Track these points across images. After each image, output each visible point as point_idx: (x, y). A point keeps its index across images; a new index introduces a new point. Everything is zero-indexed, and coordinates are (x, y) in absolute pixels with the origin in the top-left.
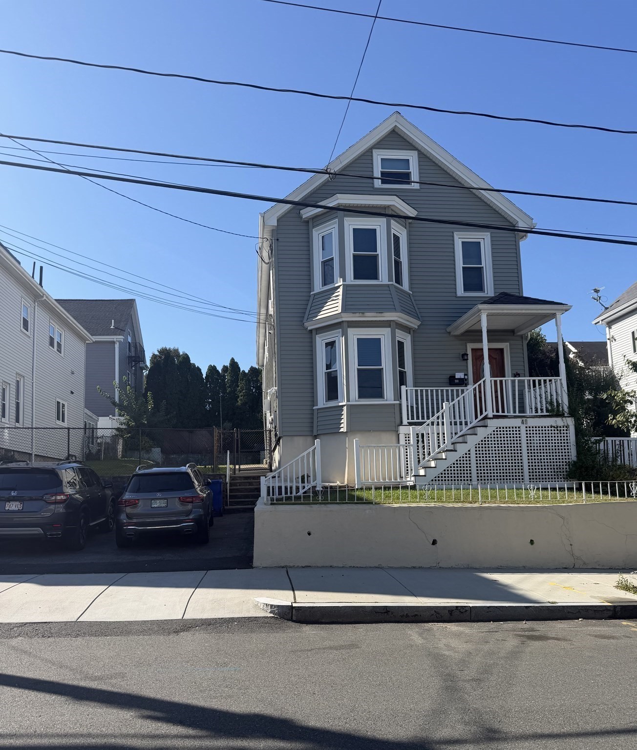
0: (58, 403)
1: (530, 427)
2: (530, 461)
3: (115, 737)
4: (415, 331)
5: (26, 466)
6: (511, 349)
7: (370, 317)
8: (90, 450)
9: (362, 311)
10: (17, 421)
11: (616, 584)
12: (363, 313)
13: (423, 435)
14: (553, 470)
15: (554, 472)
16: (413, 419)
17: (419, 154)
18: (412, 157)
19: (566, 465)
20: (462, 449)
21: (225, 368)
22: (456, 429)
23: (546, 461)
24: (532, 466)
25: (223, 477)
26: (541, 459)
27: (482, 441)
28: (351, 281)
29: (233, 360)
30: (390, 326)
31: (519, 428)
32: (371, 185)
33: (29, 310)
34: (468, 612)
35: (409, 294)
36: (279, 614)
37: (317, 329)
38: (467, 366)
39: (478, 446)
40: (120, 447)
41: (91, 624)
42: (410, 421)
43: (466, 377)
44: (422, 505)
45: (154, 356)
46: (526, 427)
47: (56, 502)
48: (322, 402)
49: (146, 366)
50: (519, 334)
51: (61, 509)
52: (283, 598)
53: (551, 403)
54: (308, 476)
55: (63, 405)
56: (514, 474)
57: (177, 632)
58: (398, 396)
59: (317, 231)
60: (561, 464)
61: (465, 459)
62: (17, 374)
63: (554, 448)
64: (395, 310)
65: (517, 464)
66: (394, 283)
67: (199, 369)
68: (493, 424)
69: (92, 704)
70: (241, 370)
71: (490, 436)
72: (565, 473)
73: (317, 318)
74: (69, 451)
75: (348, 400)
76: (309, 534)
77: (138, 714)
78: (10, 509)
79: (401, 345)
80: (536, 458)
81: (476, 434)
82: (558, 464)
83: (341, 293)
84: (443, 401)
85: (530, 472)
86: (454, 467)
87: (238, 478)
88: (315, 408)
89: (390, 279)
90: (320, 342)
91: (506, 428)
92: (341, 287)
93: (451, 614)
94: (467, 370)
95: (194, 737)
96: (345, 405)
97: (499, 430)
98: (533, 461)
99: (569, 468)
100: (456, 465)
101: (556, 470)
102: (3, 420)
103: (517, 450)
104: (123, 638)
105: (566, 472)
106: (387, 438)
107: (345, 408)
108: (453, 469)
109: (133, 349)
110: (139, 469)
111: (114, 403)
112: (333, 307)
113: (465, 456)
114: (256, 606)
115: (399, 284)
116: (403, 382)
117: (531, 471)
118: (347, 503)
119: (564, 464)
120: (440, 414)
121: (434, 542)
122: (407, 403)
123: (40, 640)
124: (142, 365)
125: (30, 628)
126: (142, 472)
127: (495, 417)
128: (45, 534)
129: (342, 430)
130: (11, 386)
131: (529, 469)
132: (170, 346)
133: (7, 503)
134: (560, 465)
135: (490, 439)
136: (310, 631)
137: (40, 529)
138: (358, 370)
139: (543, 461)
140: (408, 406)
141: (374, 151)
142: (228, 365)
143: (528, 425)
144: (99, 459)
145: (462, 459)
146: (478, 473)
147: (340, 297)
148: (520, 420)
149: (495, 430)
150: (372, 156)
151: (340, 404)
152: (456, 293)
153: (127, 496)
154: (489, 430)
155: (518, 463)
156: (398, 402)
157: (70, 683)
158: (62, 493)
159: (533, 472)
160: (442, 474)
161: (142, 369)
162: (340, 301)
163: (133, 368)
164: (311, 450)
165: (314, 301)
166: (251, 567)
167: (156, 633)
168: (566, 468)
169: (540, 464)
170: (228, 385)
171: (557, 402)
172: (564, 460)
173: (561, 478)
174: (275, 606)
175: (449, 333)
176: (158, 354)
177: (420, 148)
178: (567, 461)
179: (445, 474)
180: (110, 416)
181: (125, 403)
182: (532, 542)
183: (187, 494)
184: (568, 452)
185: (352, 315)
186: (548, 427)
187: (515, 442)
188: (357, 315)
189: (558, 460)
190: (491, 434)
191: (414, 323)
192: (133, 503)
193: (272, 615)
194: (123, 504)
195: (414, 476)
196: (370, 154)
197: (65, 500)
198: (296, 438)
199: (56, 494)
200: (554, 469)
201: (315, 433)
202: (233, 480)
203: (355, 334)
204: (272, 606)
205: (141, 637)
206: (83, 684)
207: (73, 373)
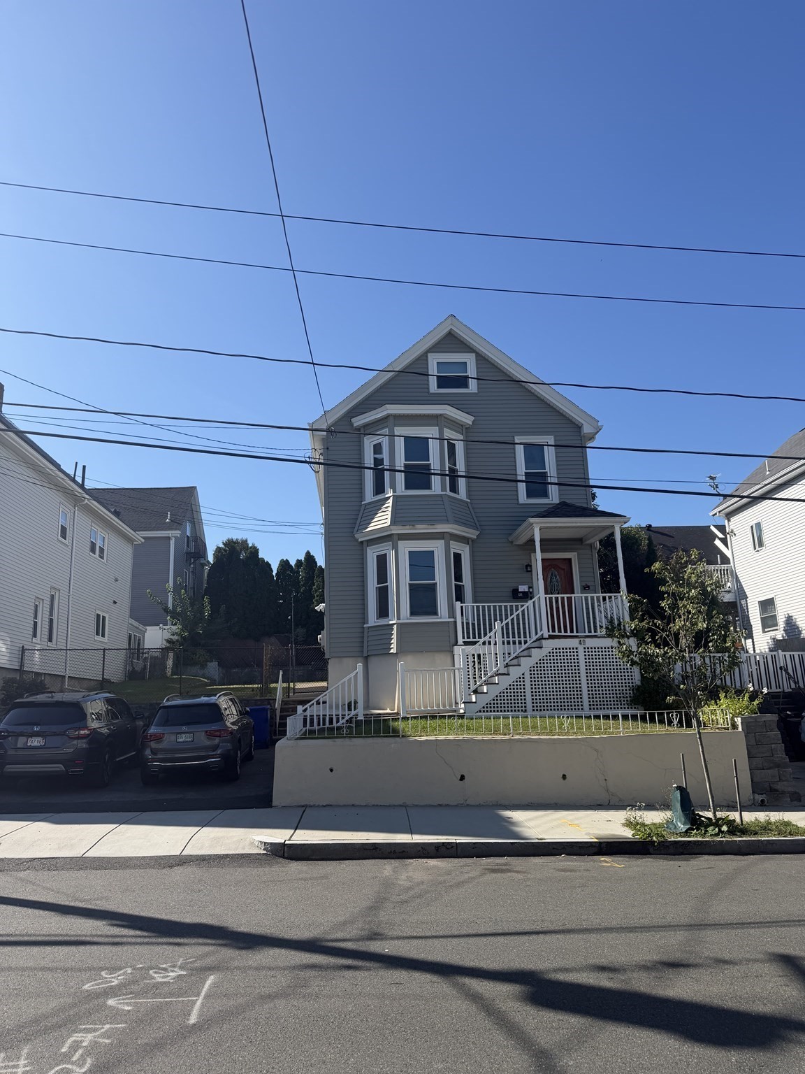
0: (98, 616)
1: (588, 648)
2: (590, 685)
3: (86, 936)
4: (473, 540)
5: (50, 699)
6: (579, 559)
7: (421, 529)
8: (134, 668)
9: (413, 523)
10: (50, 639)
11: (624, 822)
12: (413, 525)
13: (479, 655)
14: (615, 696)
15: (617, 697)
16: (469, 638)
17: (476, 356)
18: (470, 360)
19: (630, 690)
20: (515, 672)
21: (299, 562)
22: (509, 649)
23: (607, 685)
24: (592, 691)
25: (271, 702)
26: (602, 683)
27: (537, 663)
28: (402, 492)
29: (308, 553)
30: (443, 539)
31: (577, 649)
32: (426, 390)
33: (68, 515)
34: (454, 849)
35: (467, 503)
36: (271, 851)
37: (368, 541)
38: (532, 578)
39: (532, 669)
40: (170, 663)
41: (94, 859)
42: (466, 640)
43: (531, 590)
44: (451, 737)
45: (219, 549)
46: (585, 648)
47: (79, 738)
48: (373, 619)
49: (209, 562)
50: (587, 542)
51: (83, 744)
52: (279, 836)
53: (611, 621)
54: (356, 703)
55: (104, 618)
56: (573, 700)
57: (171, 867)
58: (452, 613)
59: (368, 439)
60: (624, 688)
61: (519, 683)
62: (52, 588)
63: (615, 671)
64: (447, 521)
65: (575, 689)
66: (448, 492)
67: (268, 565)
68: (549, 645)
69: (75, 917)
70: (318, 565)
71: (545, 658)
72: (629, 699)
73: (367, 530)
74: (103, 674)
75: (399, 618)
76: (331, 770)
77: (109, 922)
78: (32, 745)
79: (457, 557)
80: (596, 682)
81: (530, 656)
82: (621, 688)
83: (390, 504)
84: (496, 620)
85: (589, 698)
86: (507, 693)
87: (291, 703)
88: (365, 626)
89: (443, 489)
90: (371, 555)
91: (563, 649)
92: (391, 498)
93: (437, 850)
94: (532, 583)
95: (145, 937)
96: (395, 624)
97: (555, 651)
98: (593, 685)
99: (633, 693)
100: (509, 691)
101: (618, 696)
102: (34, 640)
103: (576, 677)
104: (121, 871)
105: (630, 697)
106: (442, 659)
107: (395, 627)
108: (505, 694)
109: (193, 544)
110: (168, 700)
111: (166, 610)
112: (382, 520)
113: (518, 680)
114: (252, 843)
115: (455, 493)
116: (460, 597)
117: (591, 696)
118: (382, 736)
119: (628, 688)
120: (492, 633)
121: (462, 778)
122: (462, 619)
123: (45, 873)
124: (202, 561)
125: (38, 863)
126: (169, 703)
127: (551, 637)
128: (67, 770)
129: (392, 651)
130: (45, 602)
131: (589, 694)
132: (237, 536)
133: (30, 739)
134: (623, 690)
135: (545, 661)
136: (295, 866)
137: (61, 765)
138: (410, 585)
139: (603, 685)
140: (463, 623)
141: (429, 354)
142: (303, 560)
143: (586, 646)
144: (144, 678)
145: (515, 683)
146: (533, 699)
147: (390, 509)
148: (577, 640)
149: (551, 651)
150: (427, 360)
151: (391, 622)
152: (518, 500)
153: (153, 730)
154: (544, 652)
155: (577, 687)
156: (453, 620)
157: (63, 903)
158: (86, 727)
159: (593, 698)
160: (494, 700)
161: (203, 565)
162: (389, 513)
163: (192, 566)
164: (352, 675)
165: (365, 511)
166: (271, 806)
167: (152, 867)
168: (630, 693)
169: (600, 689)
170: (302, 583)
171: (619, 620)
172: (627, 685)
173: (624, 704)
174: (268, 843)
175: (512, 542)
176: (223, 546)
177: (478, 351)
178: (631, 685)
179: (497, 700)
180: (161, 625)
181: (179, 609)
182: (564, 777)
183: (214, 727)
184: (632, 676)
185: (401, 527)
186: (608, 648)
187: (573, 664)
188: (408, 527)
189: (620, 685)
190: (546, 656)
191: (472, 534)
192: (158, 738)
193: (265, 852)
194: (148, 739)
195: (464, 702)
196: (425, 358)
197: (89, 735)
198: (345, 660)
199: (80, 729)
200: (616, 694)
201: (365, 654)
202: (285, 704)
203: (406, 547)
204: (265, 843)
205: (137, 870)
206: (72, 904)
207: (116, 580)
